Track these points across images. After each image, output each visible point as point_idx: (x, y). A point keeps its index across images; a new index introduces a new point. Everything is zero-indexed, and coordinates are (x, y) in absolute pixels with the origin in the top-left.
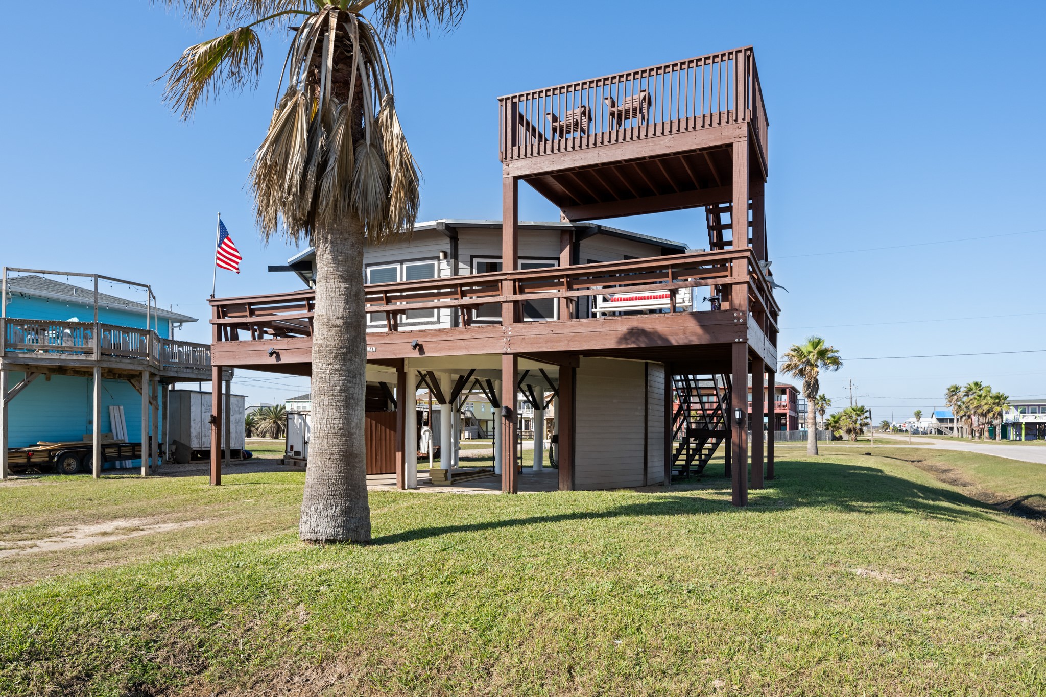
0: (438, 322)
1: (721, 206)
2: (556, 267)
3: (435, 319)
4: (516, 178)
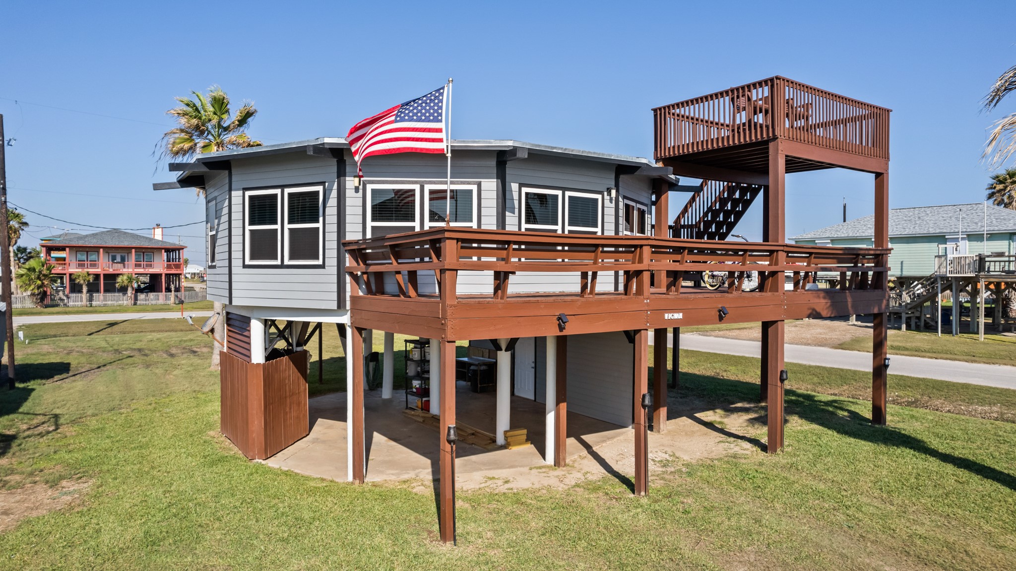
4: (787, 156)
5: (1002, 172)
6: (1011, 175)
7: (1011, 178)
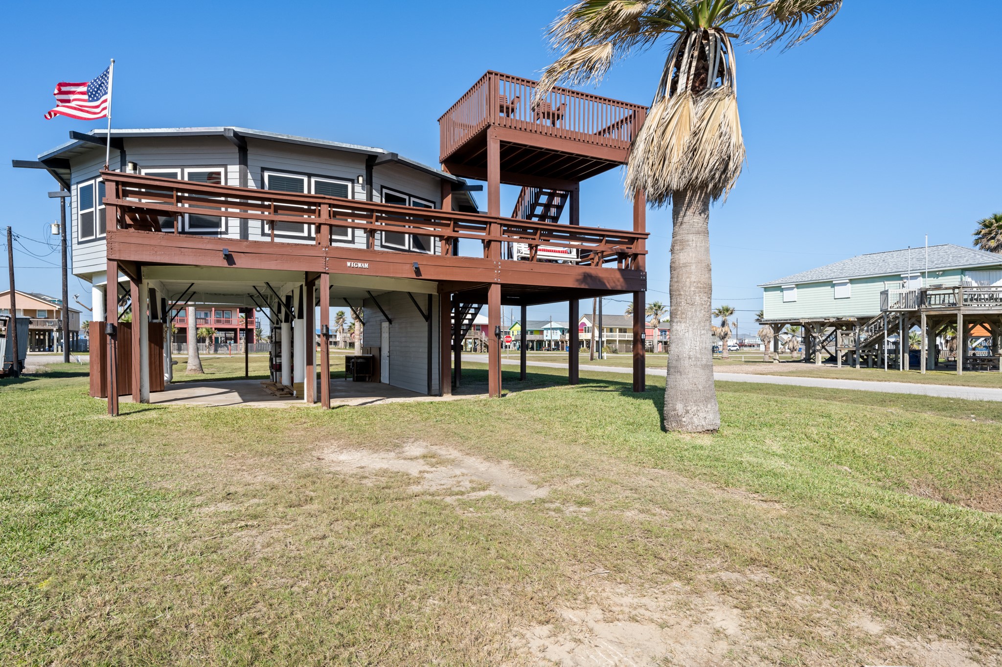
0: (353, 242)
1: (544, 190)
2: (433, 209)
3: (349, 238)
4: (501, 141)
5: (988, 216)
6: (997, 220)
7: (997, 221)
